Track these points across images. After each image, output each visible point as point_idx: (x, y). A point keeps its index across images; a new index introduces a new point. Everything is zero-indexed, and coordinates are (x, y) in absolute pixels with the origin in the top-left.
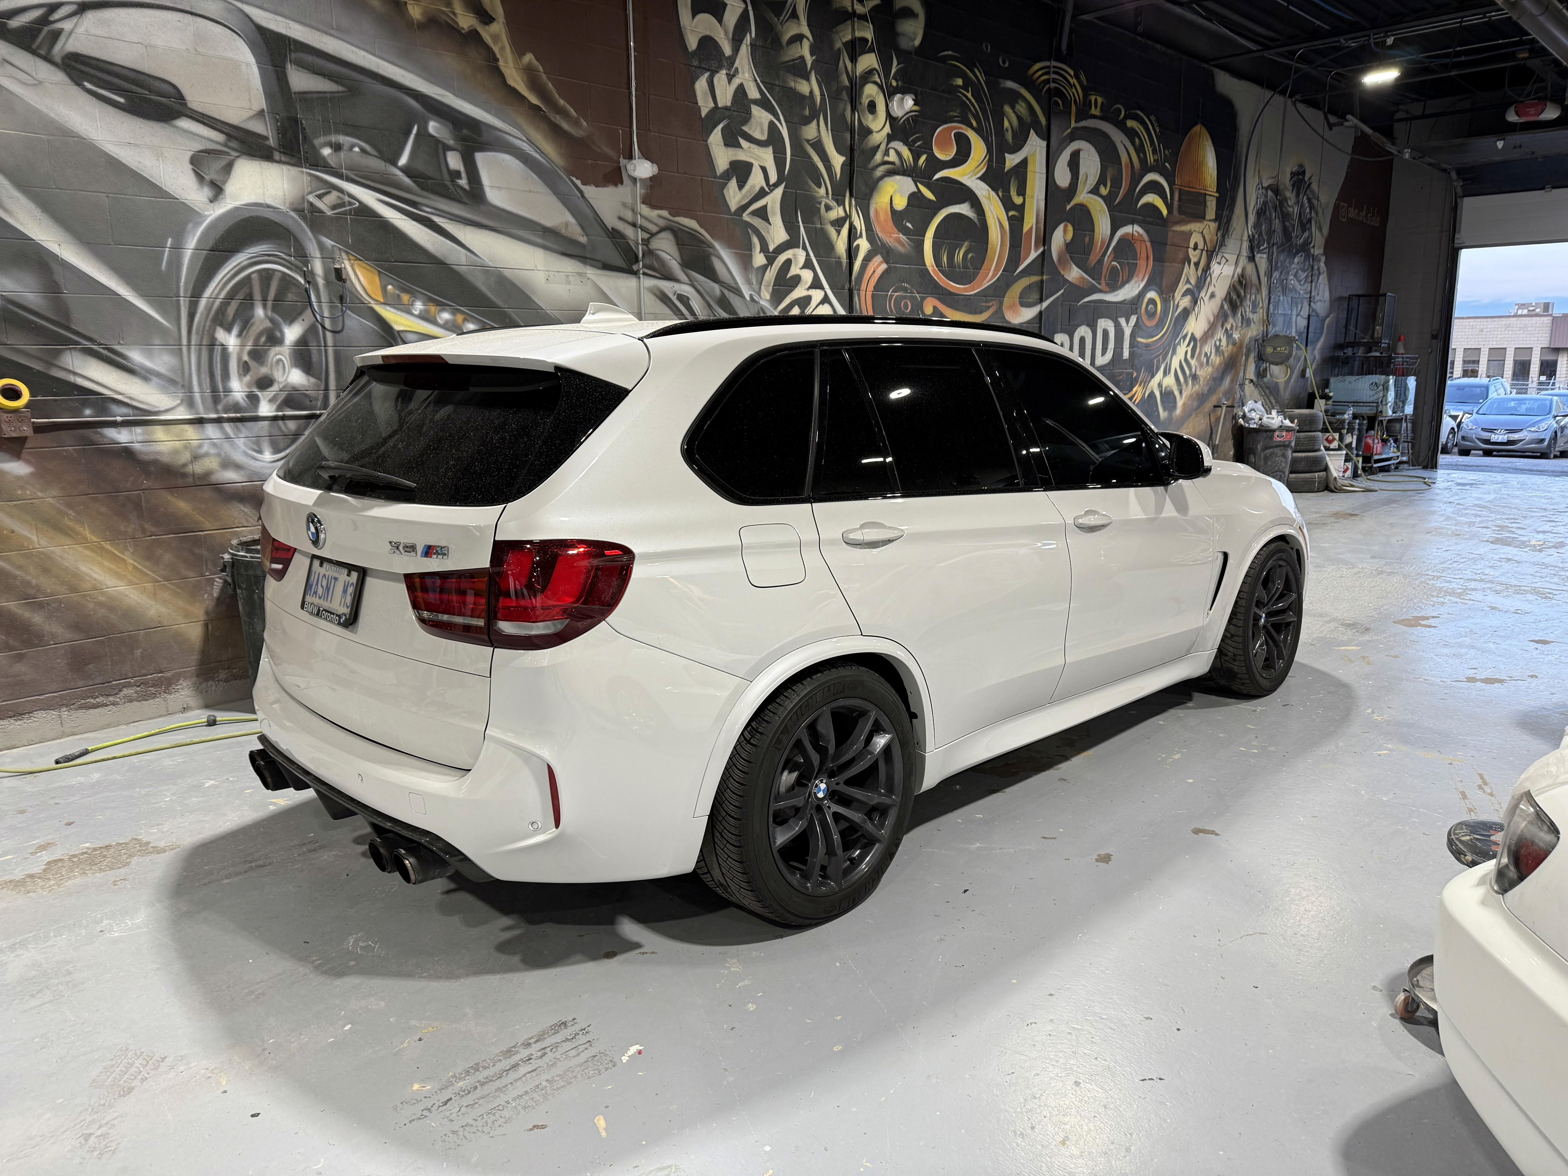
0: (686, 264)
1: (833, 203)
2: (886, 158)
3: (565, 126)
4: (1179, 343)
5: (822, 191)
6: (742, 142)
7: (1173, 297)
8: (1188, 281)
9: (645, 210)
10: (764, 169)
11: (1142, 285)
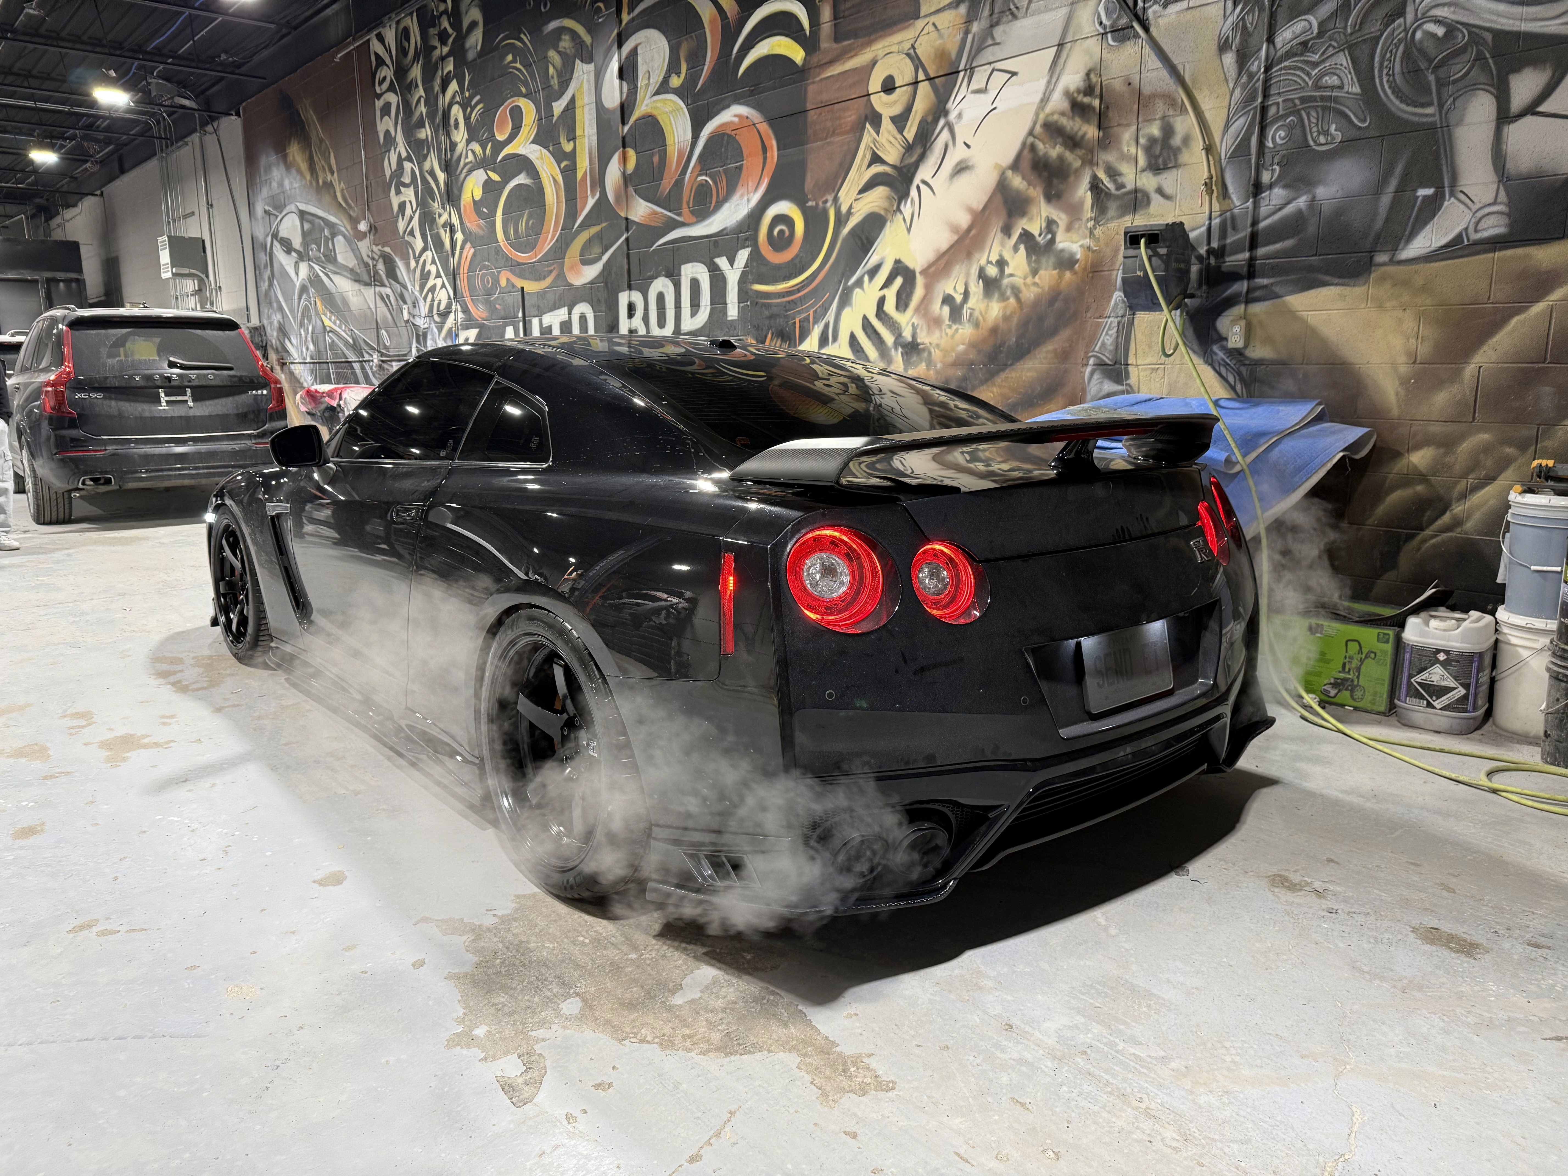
0: (388, 276)
1: (442, 211)
2: (467, 161)
3: (352, 213)
4: (859, 283)
5: (436, 204)
6: (402, 189)
7: (836, 199)
8: (876, 159)
9: (375, 249)
10: (410, 202)
11: (756, 198)
